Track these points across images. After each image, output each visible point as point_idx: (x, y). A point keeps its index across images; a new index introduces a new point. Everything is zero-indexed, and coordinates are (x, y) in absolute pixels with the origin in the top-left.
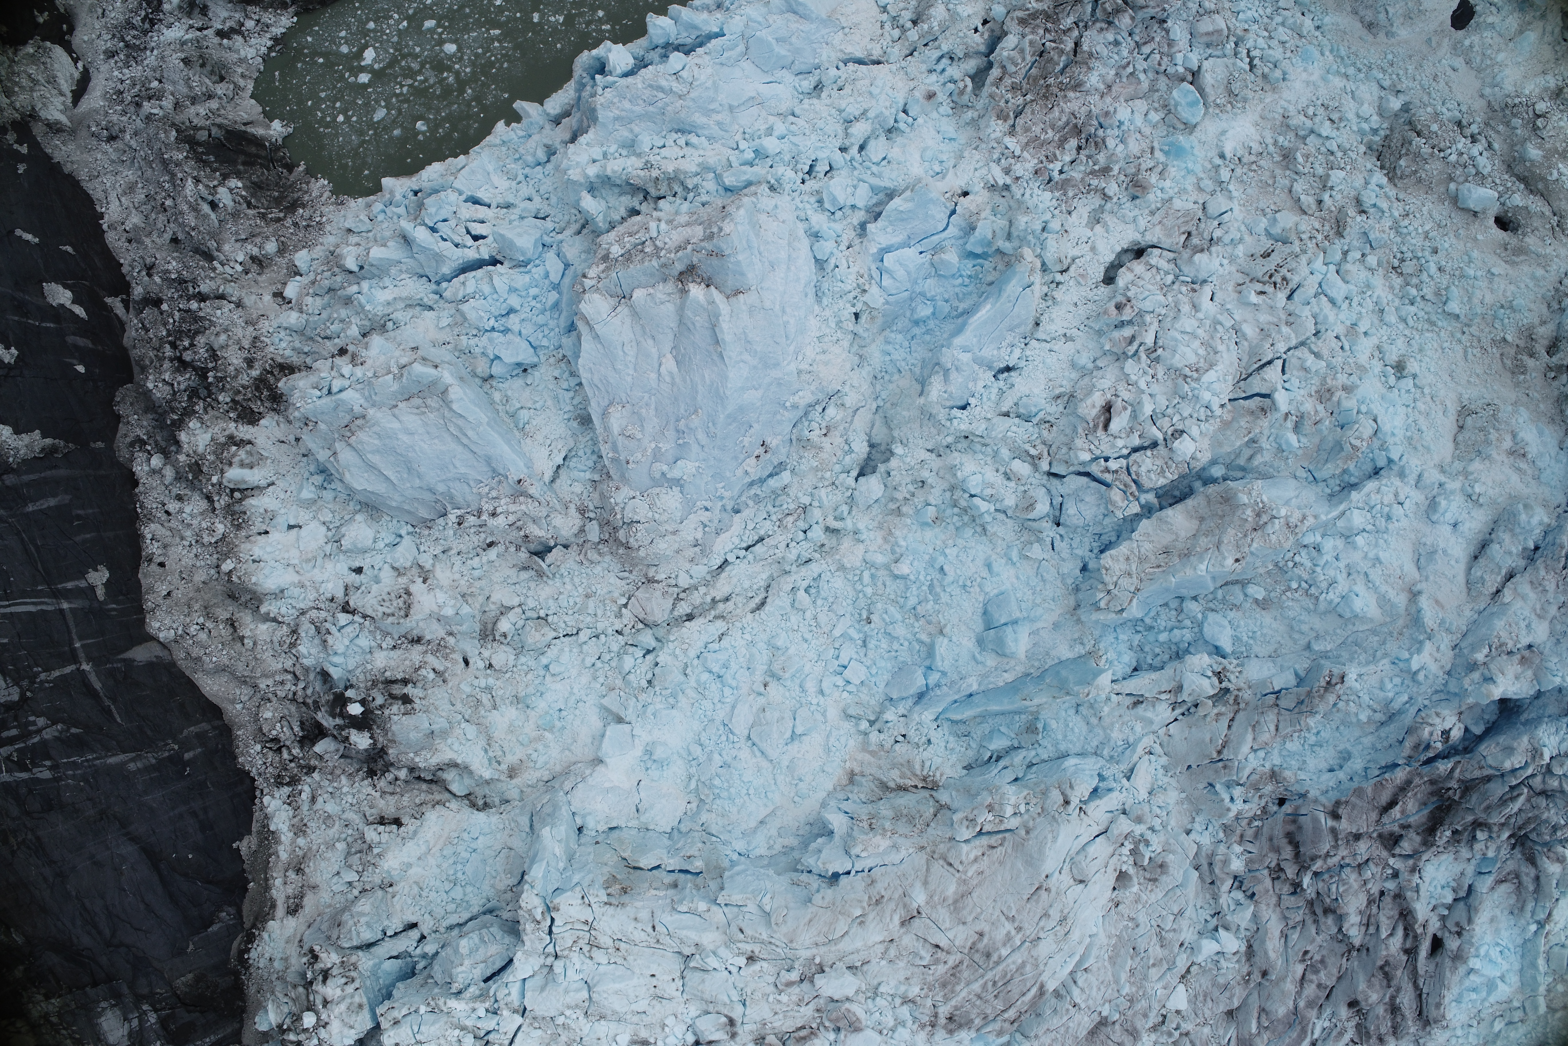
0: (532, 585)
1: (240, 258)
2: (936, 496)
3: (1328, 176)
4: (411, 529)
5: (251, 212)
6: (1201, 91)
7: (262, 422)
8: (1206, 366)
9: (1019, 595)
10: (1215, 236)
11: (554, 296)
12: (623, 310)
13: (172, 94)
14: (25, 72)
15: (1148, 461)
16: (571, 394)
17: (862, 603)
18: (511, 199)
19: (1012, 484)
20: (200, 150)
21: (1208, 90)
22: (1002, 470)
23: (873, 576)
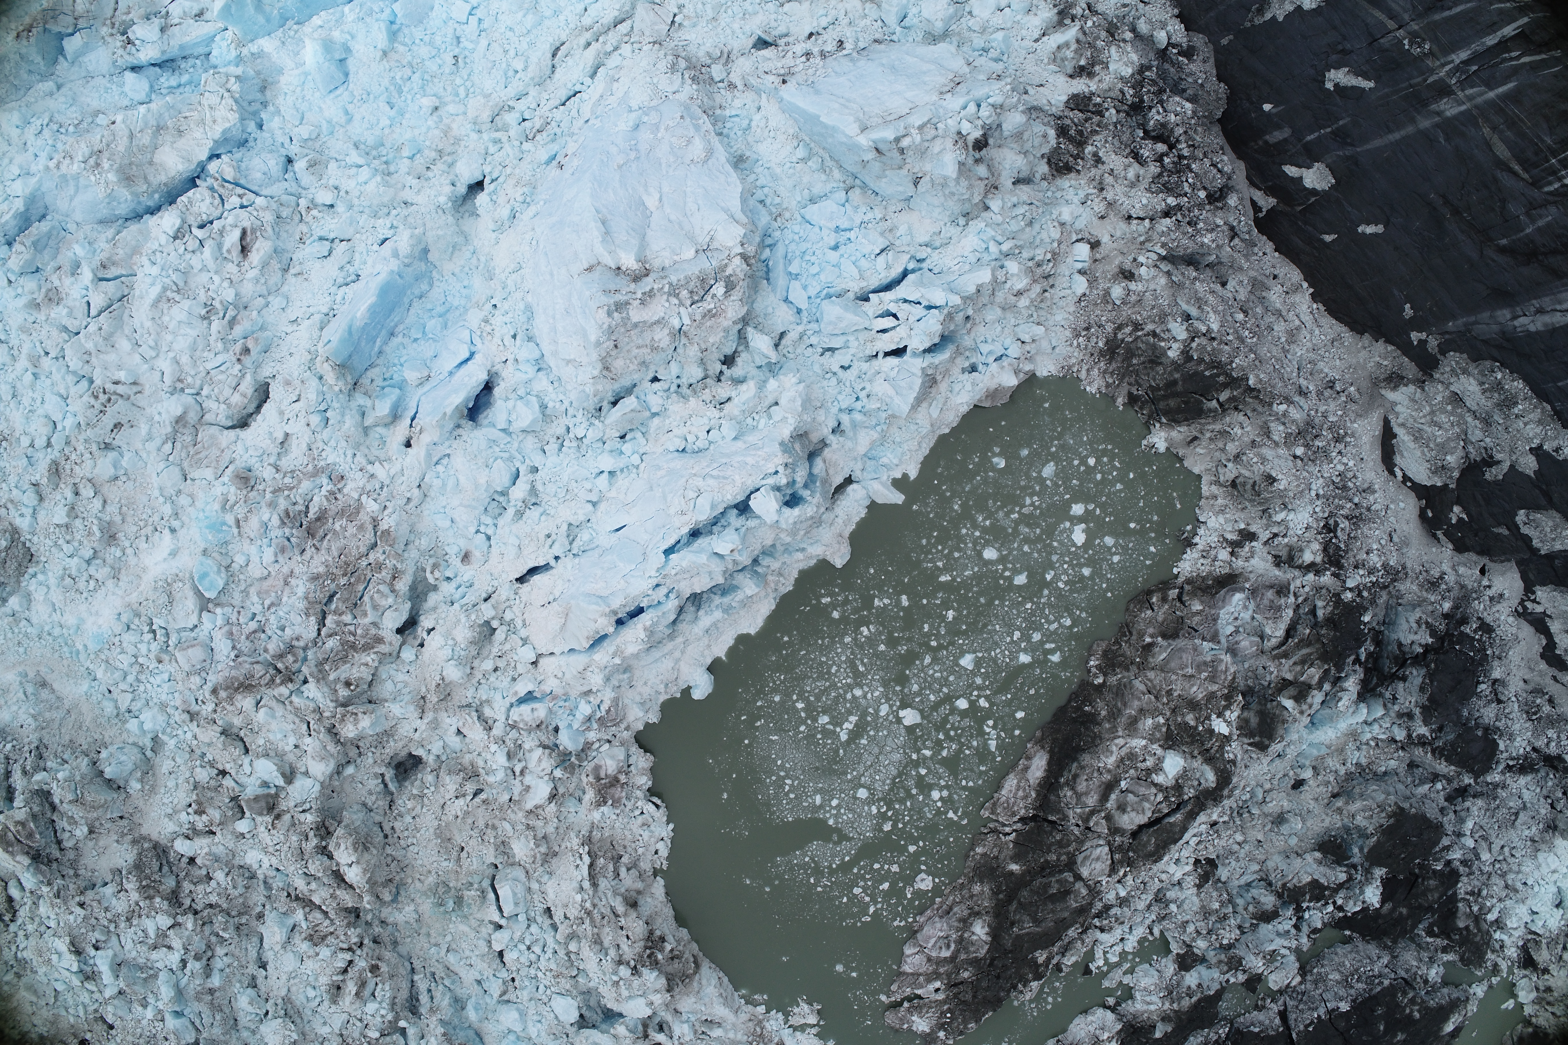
0: (773, 24)
1: (1143, 270)
2: (404, 165)
3: (68, 516)
4: (894, 38)
5: (1150, 327)
6: (199, 594)
7: (1064, 98)
8: (161, 305)
9: (317, 94)
10: (170, 444)
11: (794, 268)
12: (703, 240)
13: (1276, 444)
14: (1447, 431)
15: (204, 209)
16: (758, 183)
17: (464, 73)
18: (865, 366)
19: (332, 182)
20: (1222, 379)
21: (190, 594)
22: (342, 193)
23: (457, 95)
